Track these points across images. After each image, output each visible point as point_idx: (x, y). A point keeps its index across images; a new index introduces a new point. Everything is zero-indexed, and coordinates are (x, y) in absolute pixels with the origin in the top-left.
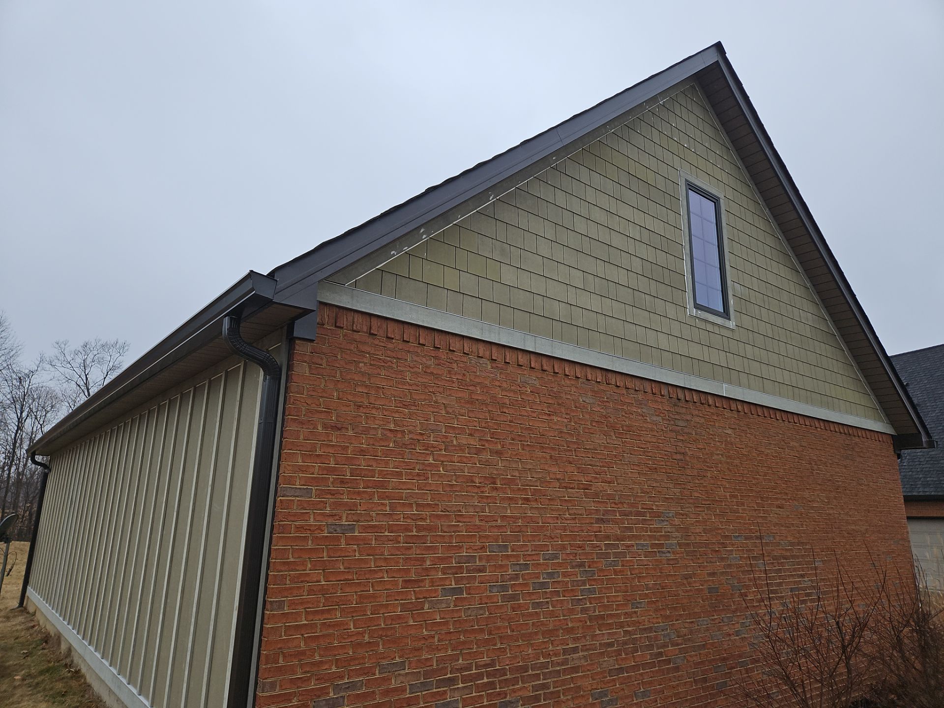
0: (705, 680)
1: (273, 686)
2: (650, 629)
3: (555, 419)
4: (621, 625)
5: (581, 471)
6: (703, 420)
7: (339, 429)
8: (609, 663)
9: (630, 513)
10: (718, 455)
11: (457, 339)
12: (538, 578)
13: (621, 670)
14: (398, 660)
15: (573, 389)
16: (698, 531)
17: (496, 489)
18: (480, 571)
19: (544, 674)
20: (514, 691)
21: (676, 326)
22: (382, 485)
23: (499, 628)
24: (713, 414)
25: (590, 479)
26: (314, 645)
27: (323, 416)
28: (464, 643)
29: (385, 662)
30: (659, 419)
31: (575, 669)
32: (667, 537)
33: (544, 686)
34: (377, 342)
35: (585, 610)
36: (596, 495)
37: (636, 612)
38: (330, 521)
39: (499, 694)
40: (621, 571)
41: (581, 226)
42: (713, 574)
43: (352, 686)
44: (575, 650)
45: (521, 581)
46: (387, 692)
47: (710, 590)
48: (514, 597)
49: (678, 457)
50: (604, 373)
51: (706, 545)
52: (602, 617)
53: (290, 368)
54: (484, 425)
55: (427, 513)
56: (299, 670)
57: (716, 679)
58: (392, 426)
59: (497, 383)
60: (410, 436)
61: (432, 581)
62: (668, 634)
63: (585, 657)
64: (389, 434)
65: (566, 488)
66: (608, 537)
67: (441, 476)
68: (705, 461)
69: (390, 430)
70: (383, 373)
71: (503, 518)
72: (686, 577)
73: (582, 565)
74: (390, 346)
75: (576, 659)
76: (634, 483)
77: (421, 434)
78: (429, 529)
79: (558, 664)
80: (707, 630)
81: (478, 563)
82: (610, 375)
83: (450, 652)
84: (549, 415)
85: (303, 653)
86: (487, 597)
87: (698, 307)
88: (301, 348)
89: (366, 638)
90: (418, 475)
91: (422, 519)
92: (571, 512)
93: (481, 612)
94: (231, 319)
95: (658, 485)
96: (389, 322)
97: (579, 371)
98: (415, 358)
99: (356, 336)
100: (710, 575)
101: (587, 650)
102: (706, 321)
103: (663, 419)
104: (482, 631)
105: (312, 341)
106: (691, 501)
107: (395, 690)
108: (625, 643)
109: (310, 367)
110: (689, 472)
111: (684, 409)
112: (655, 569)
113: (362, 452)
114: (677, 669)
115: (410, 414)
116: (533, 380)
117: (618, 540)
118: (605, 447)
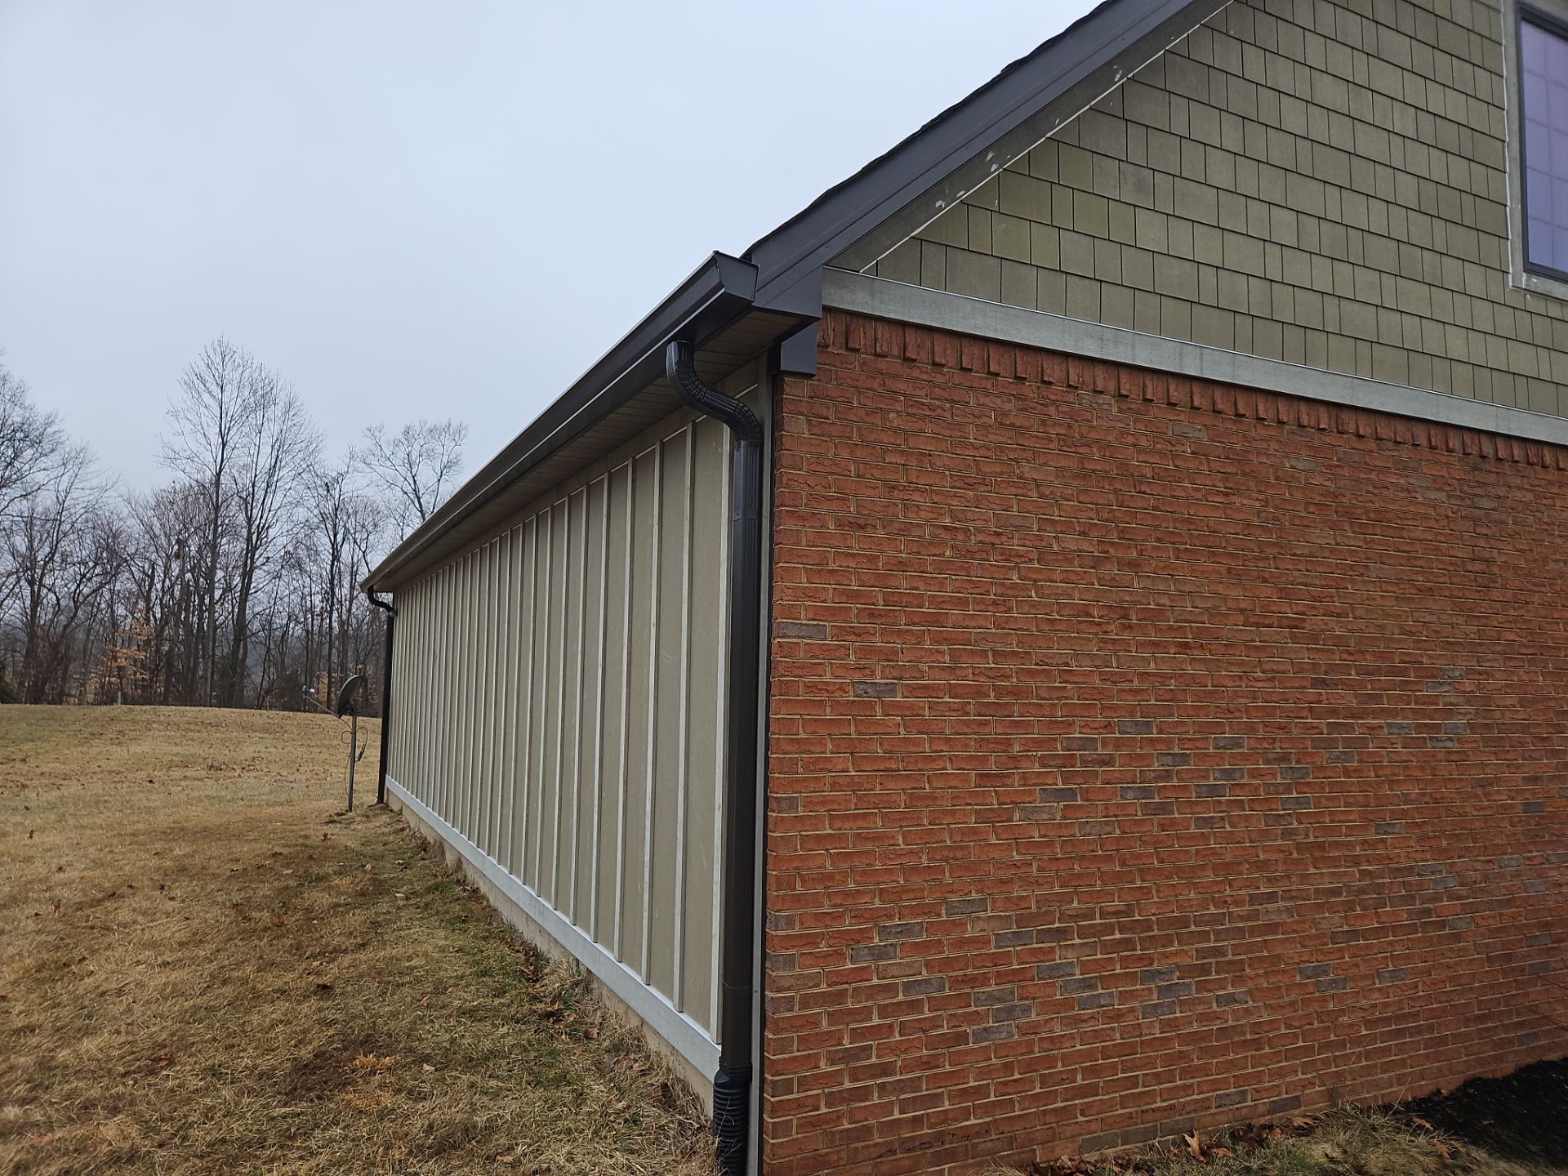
0: (1508, 958)
1: (790, 922)
2: (1409, 870)
3: (1238, 501)
4: (1356, 861)
5: (1286, 594)
6: (1529, 496)
7: (862, 527)
8: (1331, 921)
9: (1378, 671)
10: (1557, 561)
11: (1057, 360)
12: (1206, 778)
13: (1354, 934)
14: (974, 896)
15: (1274, 445)
16: (1508, 702)
17: (1130, 627)
18: (1104, 763)
19: (1217, 933)
20: (1165, 956)
21: (1483, 309)
22: (936, 620)
23: (1139, 856)
24: (1551, 483)
25: (1302, 609)
26: (844, 866)
27: (835, 506)
28: (1080, 876)
29: (953, 898)
30: (1442, 496)
31: (1272, 928)
32: (1448, 713)
33: (1217, 952)
34: (916, 373)
35: (1288, 834)
36: (1314, 637)
37: (1383, 841)
38: (857, 677)
39: (1141, 958)
40: (1356, 771)
41: (1294, 117)
42: (1535, 779)
43: (905, 930)
44: (1271, 897)
45: (1175, 782)
46: (961, 943)
47: (1527, 806)
48: (1163, 808)
49: (1478, 567)
50: (1333, 412)
51: (1525, 728)
52: (1321, 846)
53: (777, 425)
54: (1106, 516)
55: (1011, 666)
56: (826, 902)
57: (1527, 956)
58: (947, 521)
59: (1130, 440)
60: (980, 537)
61: (1024, 776)
62: (1443, 880)
63: (1287, 909)
64: (944, 535)
65: (1257, 625)
66: (1333, 712)
67: (1033, 605)
68: (1530, 574)
69: (945, 528)
70: (929, 428)
71: (1143, 676)
72: (1482, 783)
73: (1284, 758)
74: (940, 379)
75: (1274, 911)
76: (1387, 616)
77: (998, 534)
78: (1016, 692)
79: (1241, 918)
80: (1517, 874)
81: (1100, 751)
82: (1345, 415)
83: (1057, 889)
84: (1227, 494)
85: (831, 876)
86: (1118, 805)
87: (1531, 269)
88: (794, 391)
89: (925, 861)
90: (995, 603)
91: (1005, 677)
92: (1266, 667)
93: (1109, 829)
94: (680, 345)
95: (1434, 618)
96: (936, 336)
97: (1284, 411)
98: (982, 400)
99: (882, 364)
100: (1527, 780)
101: (1293, 898)
102: (1548, 297)
103: (1449, 497)
104: (1109, 858)
105: (810, 376)
106: (1498, 648)
107: (973, 941)
108: (1362, 891)
109: (809, 421)
110: (1496, 595)
111: (1494, 475)
112: (1422, 769)
113: (902, 565)
114: (1457, 937)
115: (978, 499)
116: (1197, 431)
117: (1353, 716)
118: (1332, 551)
